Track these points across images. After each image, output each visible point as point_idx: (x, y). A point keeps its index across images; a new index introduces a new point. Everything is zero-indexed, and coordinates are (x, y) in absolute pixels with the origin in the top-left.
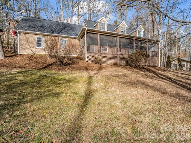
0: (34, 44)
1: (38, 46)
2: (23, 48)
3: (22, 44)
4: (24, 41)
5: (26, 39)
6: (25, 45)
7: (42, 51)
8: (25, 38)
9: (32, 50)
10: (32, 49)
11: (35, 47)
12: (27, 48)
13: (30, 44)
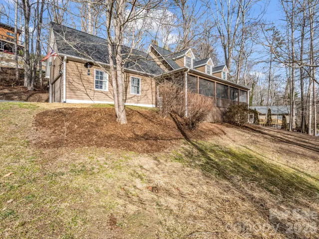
0: (91, 83)
1: (98, 88)
2: (72, 90)
3: (71, 81)
4: (74, 76)
5: (77, 73)
6: (75, 84)
7: (104, 96)
8: (76, 70)
9: (88, 93)
10: (88, 91)
11: (92, 89)
12: (80, 90)
13: (84, 83)
